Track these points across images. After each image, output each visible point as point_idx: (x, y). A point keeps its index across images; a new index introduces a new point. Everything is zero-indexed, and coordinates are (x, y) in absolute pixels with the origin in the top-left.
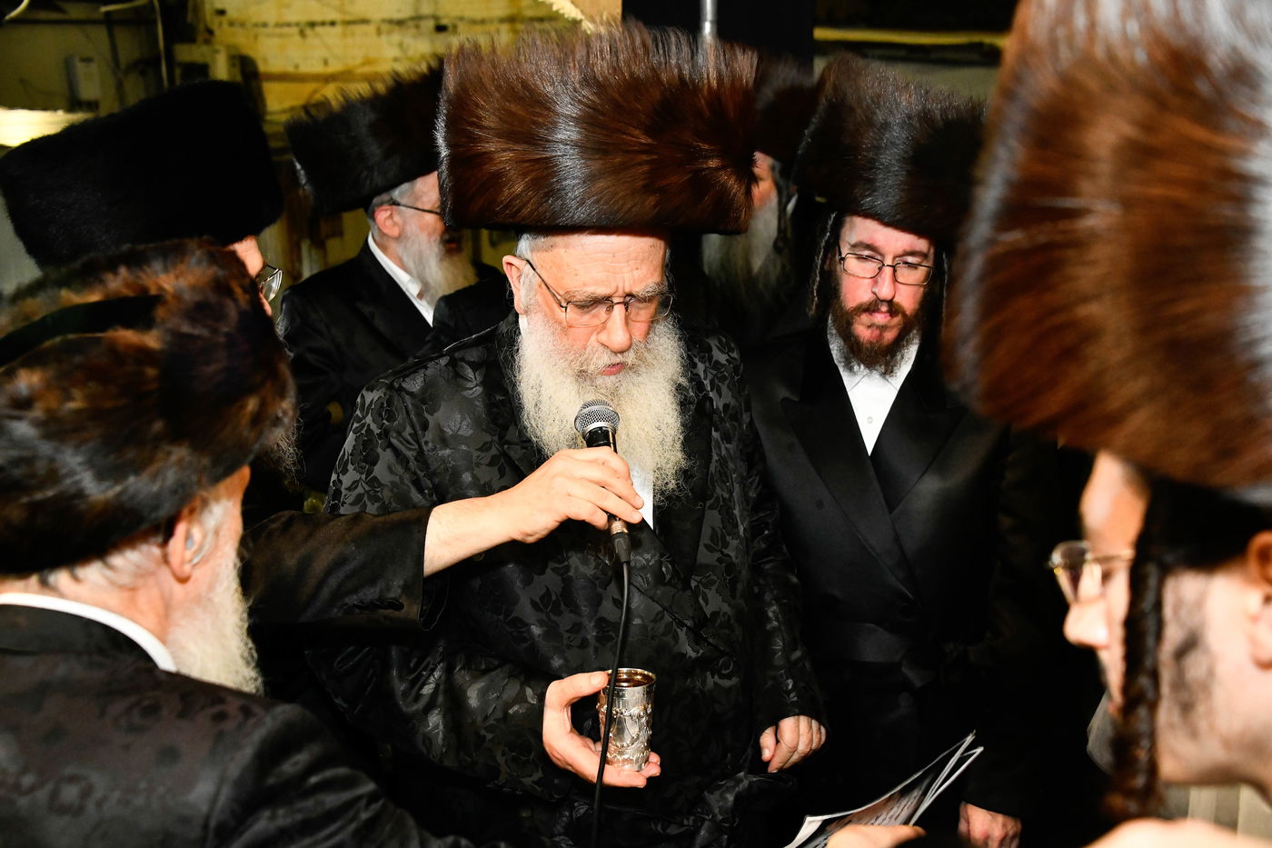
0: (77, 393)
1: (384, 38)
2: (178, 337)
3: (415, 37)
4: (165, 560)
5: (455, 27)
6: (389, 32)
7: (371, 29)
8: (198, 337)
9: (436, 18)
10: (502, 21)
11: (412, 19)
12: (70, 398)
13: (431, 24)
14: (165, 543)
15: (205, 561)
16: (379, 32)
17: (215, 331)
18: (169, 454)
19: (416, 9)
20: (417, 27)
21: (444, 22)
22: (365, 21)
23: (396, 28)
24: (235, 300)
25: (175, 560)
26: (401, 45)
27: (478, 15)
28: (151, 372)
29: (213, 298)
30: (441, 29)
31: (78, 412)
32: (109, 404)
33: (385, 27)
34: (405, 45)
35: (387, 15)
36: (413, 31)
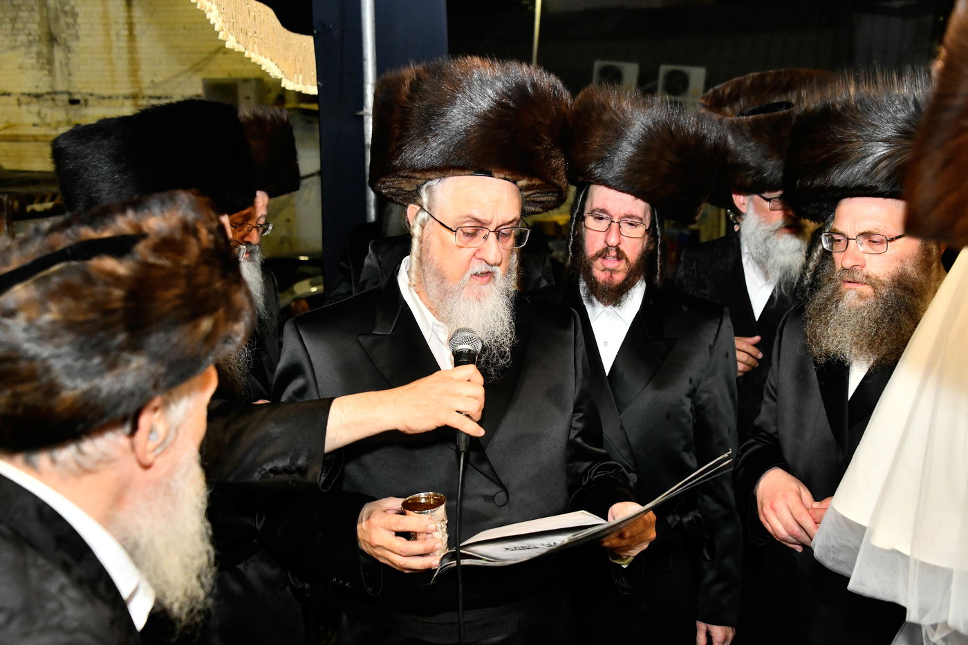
0: (53, 307)
1: (24, 108)
2: (146, 266)
3: (51, 108)
4: (133, 448)
5: (86, 101)
6: (28, 104)
7: (12, 100)
8: (162, 267)
9: (69, 94)
10: (126, 97)
11: (49, 93)
12: (47, 310)
13: (66, 98)
14: (132, 434)
15: (165, 451)
16: (19, 103)
17: (176, 262)
18: (128, 362)
19: (52, 87)
20: (53, 100)
21: (77, 97)
22: (9, 94)
23: (35, 100)
24: (198, 239)
25: (139, 449)
26: (39, 114)
27: (106, 93)
28: (118, 293)
29: (178, 236)
30: (74, 102)
31: (54, 322)
32: (81, 318)
33: (24, 99)
34: (42, 115)
35: (26, 91)
36: (50, 103)
